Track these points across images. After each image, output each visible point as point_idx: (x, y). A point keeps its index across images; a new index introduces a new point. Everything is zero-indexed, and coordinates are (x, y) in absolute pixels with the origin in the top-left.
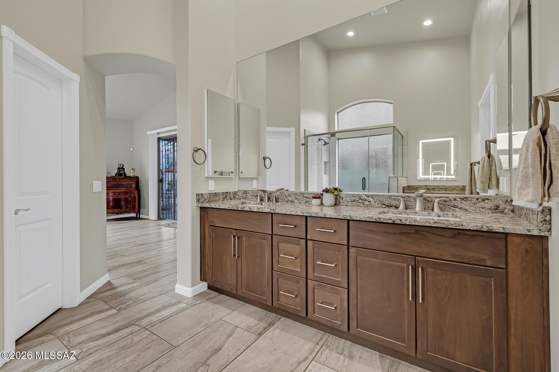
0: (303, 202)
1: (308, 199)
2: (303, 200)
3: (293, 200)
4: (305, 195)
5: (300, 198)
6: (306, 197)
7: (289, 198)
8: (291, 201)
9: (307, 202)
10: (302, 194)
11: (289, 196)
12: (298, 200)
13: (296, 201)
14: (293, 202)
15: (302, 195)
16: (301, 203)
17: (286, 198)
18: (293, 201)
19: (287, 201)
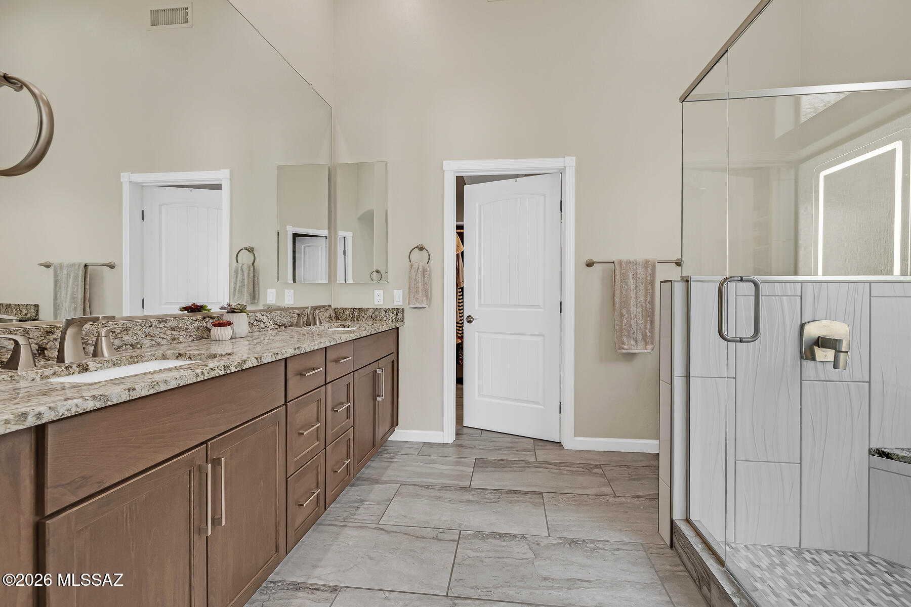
0: (164, 342)
1: (176, 333)
2: (165, 336)
3: (138, 341)
4: (169, 324)
5: (157, 331)
6: (172, 329)
7: (126, 338)
8: (131, 345)
9: (174, 339)
10: (163, 321)
11: (126, 330)
12: (151, 338)
13: (147, 343)
14: (139, 346)
15: (162, 325)
16: (159, 344)
17: (116, 337)
18: (137, 343)
19: (119, 347)
